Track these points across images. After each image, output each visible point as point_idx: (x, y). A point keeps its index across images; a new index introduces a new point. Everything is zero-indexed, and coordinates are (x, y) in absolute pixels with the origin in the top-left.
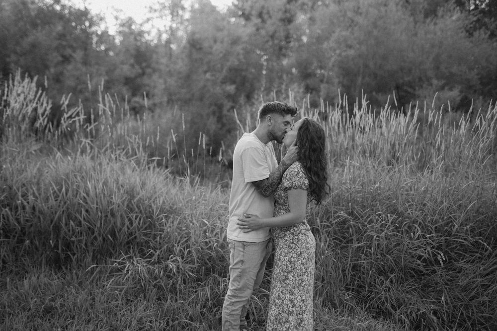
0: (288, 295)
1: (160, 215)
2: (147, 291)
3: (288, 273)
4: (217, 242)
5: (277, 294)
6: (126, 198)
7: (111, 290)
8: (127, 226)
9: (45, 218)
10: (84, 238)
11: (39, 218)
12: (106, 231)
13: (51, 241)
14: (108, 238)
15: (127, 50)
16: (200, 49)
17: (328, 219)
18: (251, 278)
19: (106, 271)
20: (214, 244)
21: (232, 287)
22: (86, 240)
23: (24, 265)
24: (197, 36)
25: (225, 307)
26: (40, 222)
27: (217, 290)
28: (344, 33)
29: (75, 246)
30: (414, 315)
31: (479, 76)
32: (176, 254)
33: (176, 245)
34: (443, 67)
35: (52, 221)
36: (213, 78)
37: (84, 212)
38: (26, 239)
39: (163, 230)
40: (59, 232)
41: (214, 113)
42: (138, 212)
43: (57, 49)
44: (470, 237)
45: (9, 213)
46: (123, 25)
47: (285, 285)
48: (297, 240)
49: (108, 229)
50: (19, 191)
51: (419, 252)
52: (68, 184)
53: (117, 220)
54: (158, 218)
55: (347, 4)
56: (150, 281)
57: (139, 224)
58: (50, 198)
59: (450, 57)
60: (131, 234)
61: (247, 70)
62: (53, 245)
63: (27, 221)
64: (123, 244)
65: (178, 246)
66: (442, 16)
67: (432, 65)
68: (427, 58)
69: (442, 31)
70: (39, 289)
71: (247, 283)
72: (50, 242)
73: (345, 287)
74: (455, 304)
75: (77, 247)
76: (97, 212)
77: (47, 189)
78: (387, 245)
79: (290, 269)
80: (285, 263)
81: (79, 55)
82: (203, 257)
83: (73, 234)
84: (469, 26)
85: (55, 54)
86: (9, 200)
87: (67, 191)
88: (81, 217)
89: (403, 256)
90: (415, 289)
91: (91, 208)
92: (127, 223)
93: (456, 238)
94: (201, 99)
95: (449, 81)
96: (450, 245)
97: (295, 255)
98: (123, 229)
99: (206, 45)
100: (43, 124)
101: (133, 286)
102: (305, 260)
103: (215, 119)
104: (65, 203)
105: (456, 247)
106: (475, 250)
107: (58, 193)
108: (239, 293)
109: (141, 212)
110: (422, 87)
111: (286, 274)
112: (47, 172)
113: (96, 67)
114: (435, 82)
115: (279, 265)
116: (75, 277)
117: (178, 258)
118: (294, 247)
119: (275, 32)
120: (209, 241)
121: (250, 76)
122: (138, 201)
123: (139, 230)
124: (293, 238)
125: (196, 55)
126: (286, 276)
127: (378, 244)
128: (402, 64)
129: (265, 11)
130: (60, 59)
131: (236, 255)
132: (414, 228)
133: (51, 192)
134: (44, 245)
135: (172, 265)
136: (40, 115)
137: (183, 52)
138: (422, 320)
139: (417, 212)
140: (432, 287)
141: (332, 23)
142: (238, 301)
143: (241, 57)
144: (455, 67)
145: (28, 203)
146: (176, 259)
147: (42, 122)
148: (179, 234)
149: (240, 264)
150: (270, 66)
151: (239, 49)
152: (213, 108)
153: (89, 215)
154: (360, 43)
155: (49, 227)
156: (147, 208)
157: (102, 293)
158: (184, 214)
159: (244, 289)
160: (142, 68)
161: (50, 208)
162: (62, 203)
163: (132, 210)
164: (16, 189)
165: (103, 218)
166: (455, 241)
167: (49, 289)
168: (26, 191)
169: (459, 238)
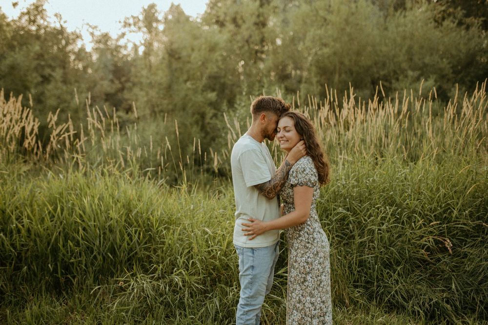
0: (308, 298)
1: (159, 227)
2: (154, 309)
3: (306, 274)
4: (221, 250)
5: (298, 298)
6: (123, 212)
7: (117, 312)
8: (127, 242)
9: (41, 240)
10: (83, 259)
11: (35, 241)
12: (106, 250)
13: (50, 265)
14: (109, 257)
15: (106, 66)
16: (179, 58)
17: (327, 217)
18: (263, 284)
19: (109, 292)
20: (217, 253)
21: (244, 295)
22: (86, 260)
23: (23, 293)
24: (175, 46)
25: (239, 318)
26: (37, 245)
27: (225, 301)
28: (319, 32)
29: (75, 268)
30: (427, 305)
31: (451, 65)
32: (180, 266)
33: (179, 257)
34: (416, 58)
35: (49, 244)
36: (194, 87)
37: (81, 231)
38: (24, 265)
39: (163, 243)
40: (57, 254)
41: (197, 123)
42: (137, 225)
43: (36, 69)
44: (470, 222)
45: (4, 238)
46: (99, 42)
47: (305, 287)
48: (312, 240)
49: (108, 246)
50: (12, 214)
51: (423, 241)
52: (63, 203)
53: (116, 237)
54: (158, 231)
55: (318, 3)
56: (156, 298)
57: (139, 238)
58: (46, 219)
59: (422, 47)
60: (131, 250)
61: (225, 76)
62: (51, 270)
63: (23, 245)
64: (124, 262)
65: (181, 258)
66: (411, 9)
67: (406, 57)
68: (400, 51)
69: (412, 22)
70: (41, 319)
71: (259, 289)
72: (48, 266)
73: (353, 285)
74: (465, 290)
75: (77, 269)
76: (95, 230)
77: (41, 210)
78: (389, 238)
79: (308, 270)
80: (302, 264)
81: (58, 74)
82: (208, 267)
83: (72, 256)
84: (438, 16)
85: (35, 75)
86: (2, 225)
87: (62, 210)
88: (79, 237)
89: (406, 247)
90: (422, 279)
91: (89, 226)
92: (127, 238)
93: (456, 224)
94: (184, 109)
95: (424, 71)
96: (451, 232)
97: (311, 255)
98: (124, 245)
99: (184, 53)
100: (31, 144)
101: (139, 305)
102: (321, 259)
103: (199, 128)
104: (61, 223)
105: (457, 233)
106: (477, 234)
107: (54, 213)
108: (251, 301)
109: (139, 226)
110: (397, 80)
111: (304, 276)
112: (40, 193)
113: (77, 84)
114: (410, 73)
115: (296, 267)
116: (77, 301)
117: (182, 271)
118: (310, 247)
119: (250, 36)
120: (212, 250)
121: (229, 83)
122: (135, 214)
123: (139, 244)
124: (308, 238)
125: (175, 65)
126: (304, 278)
127: (381, 237)
128: (376, 58)
129: (239, 17)
130: (40, 79)
131: (245, 261)
132: (413, 218)
133: (47, 212)
134: (42, 270)
135: (177, 279)
136: (28, 135)
137: (162, 63)
138: (436, 309)
139: (415, 202)
140: (439, 275)
141: (305, 23)
142: (252, 310)
143: (220, 63)
144: (428, 58)
145: (23, 226)
146: (181, 272)
147: (31, 142)
148: (181, 245)
149: (251, 270)
150: (248, 71)
151: (217, 55)
152: (196, 116)
153: (87, 233)
154: (335, 40)
155: (46, 250)
156: (146, 221)
157: (109, 317)
158: (183, 224)
159: (257, 296)
160: (121, 83)
161: (46, 229)
162: (58, 222)
163: (131, 225)
164: (10, 213)
165: (102, 236)
166: (455, 227)
167: (52, 318)
168: (20, 214)
169: (459, 224)
